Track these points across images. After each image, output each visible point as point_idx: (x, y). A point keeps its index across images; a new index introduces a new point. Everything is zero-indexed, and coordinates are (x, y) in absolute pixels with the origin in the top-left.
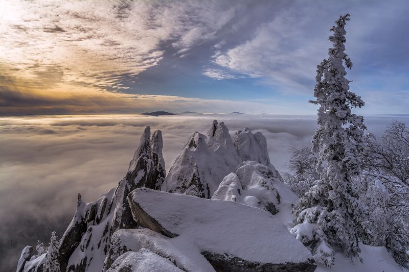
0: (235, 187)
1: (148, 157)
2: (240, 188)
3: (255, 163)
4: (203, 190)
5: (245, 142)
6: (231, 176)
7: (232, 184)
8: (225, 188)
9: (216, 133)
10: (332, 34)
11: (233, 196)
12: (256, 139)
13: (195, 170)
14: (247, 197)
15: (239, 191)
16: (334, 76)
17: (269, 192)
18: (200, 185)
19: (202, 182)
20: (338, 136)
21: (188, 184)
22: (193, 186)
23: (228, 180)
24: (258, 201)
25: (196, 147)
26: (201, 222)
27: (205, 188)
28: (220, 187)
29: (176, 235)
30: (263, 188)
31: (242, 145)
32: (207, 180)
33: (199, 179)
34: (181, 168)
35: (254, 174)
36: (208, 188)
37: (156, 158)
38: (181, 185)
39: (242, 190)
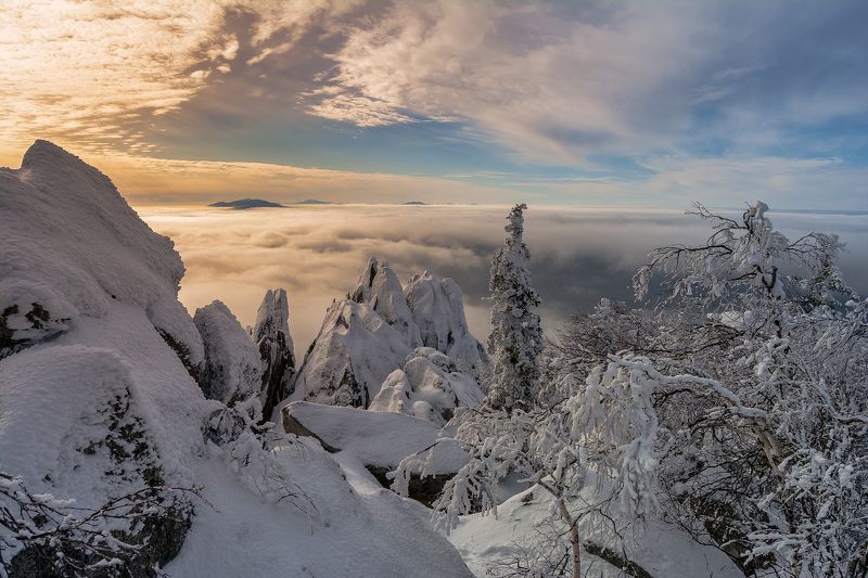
0: (402, 389)
1: (272, 340)
2: (409, 390)
3: (431, 352)
4: (359, 391)
5: (425, 296)
6: (398, 373)
7: (399, 386)
8: (389, 391)
9: (375, 283)
10: (509, 222)
11: (400, 402)
12: (444, 291)
13: (347, 364)
14: (417, 403)
15: (407, 394)
16: (509, 270)
17: (445, 396)
18: (355, 385)
19: (357, 380)
20: (513, 337)
21: (338, 383)
22: (346, 387)
23: (393, 379)
24: (430, 407)
25: (347, 327)
26: (364, 436)
27: (363, 388)
28: (383, 389)
29: (339, 450)
30: (439, 390)
31: (420, 301)
32: (364, 377)
33: (353, 376)
34: (326, 360)
35: (428, 370)
36: (366, 389)
37: (281, 338)
38: (327, 385)
39: (411, 393)
